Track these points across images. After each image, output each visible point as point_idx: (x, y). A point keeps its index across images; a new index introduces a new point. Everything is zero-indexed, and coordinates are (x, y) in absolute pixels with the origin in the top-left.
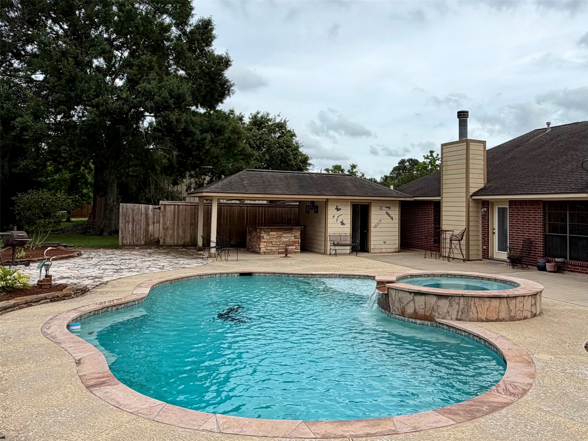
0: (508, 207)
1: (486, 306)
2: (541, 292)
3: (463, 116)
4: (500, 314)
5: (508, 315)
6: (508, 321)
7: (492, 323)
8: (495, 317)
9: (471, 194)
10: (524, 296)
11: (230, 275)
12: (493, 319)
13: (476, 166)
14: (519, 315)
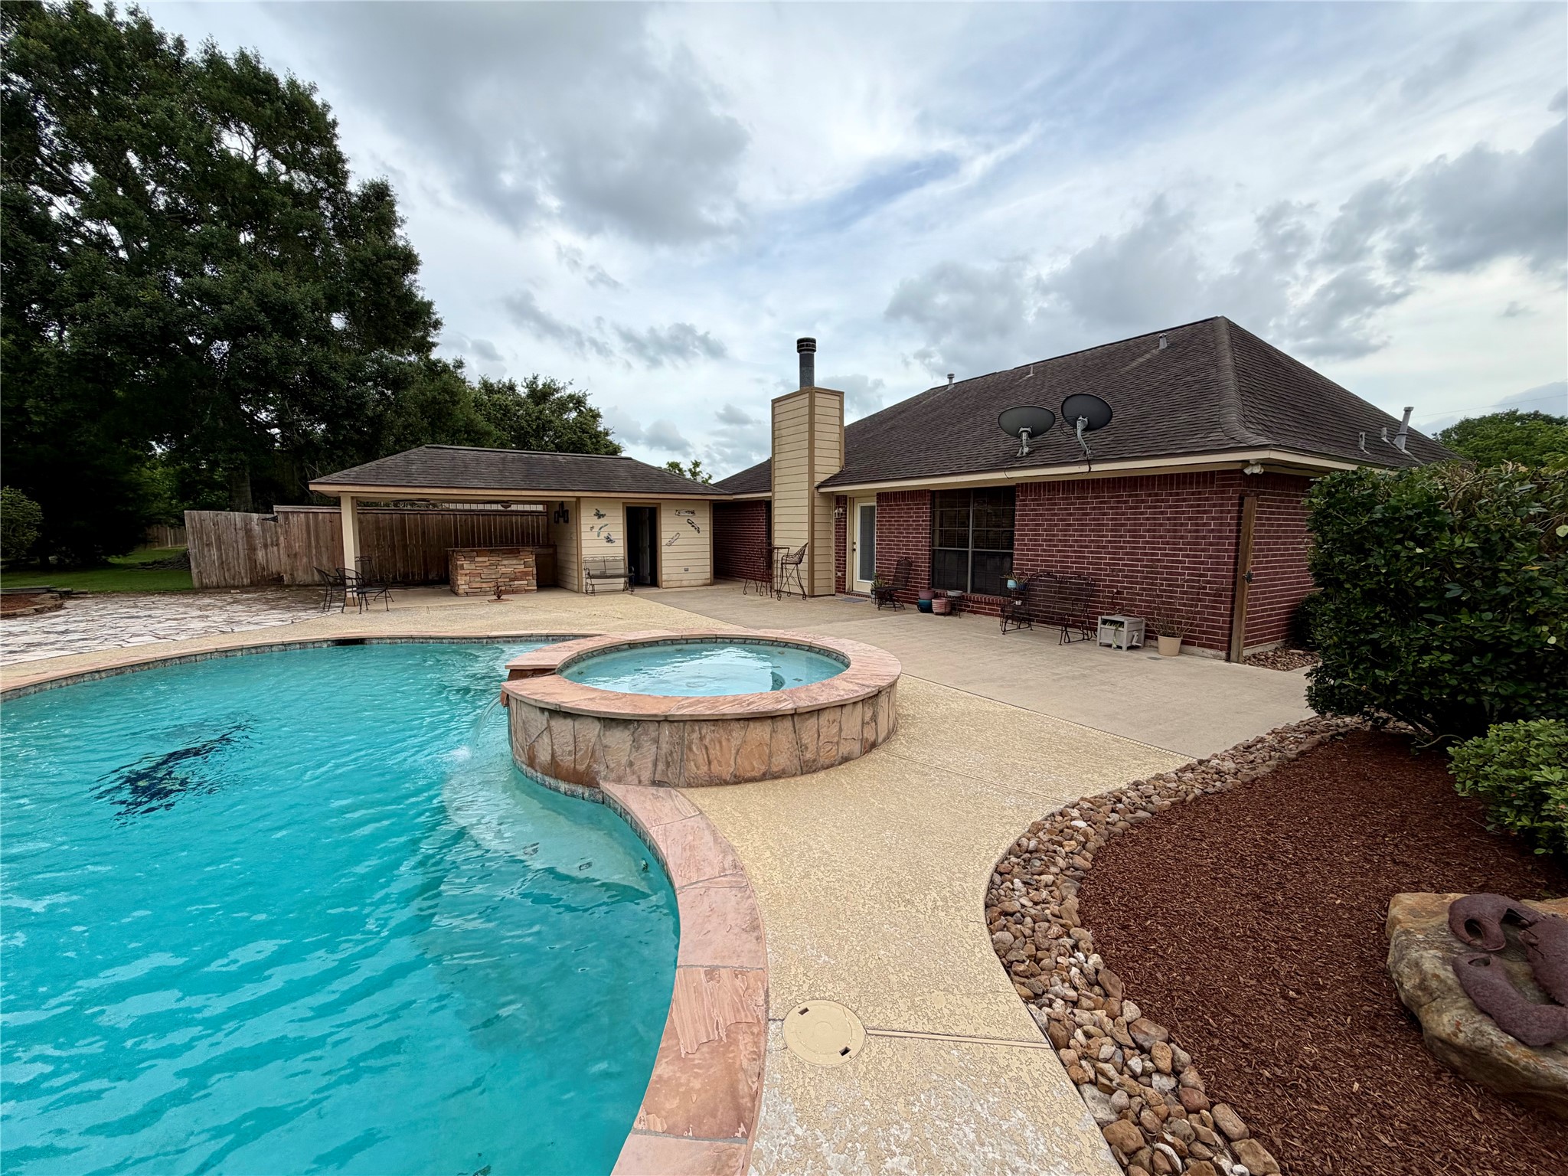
0: (875, 504)
1: (735, 742)
2: (893, 685)
3: (806, 347)
4: (773, 760)
5: (796, 761)
6: (794, 775)
7: (749, 786)
8: (759, 768)
9: (816, 484)
10: (842, 706)
11: (310, 645)
12: (754, 774)
13: (827, 436)
14: (828, 753)
